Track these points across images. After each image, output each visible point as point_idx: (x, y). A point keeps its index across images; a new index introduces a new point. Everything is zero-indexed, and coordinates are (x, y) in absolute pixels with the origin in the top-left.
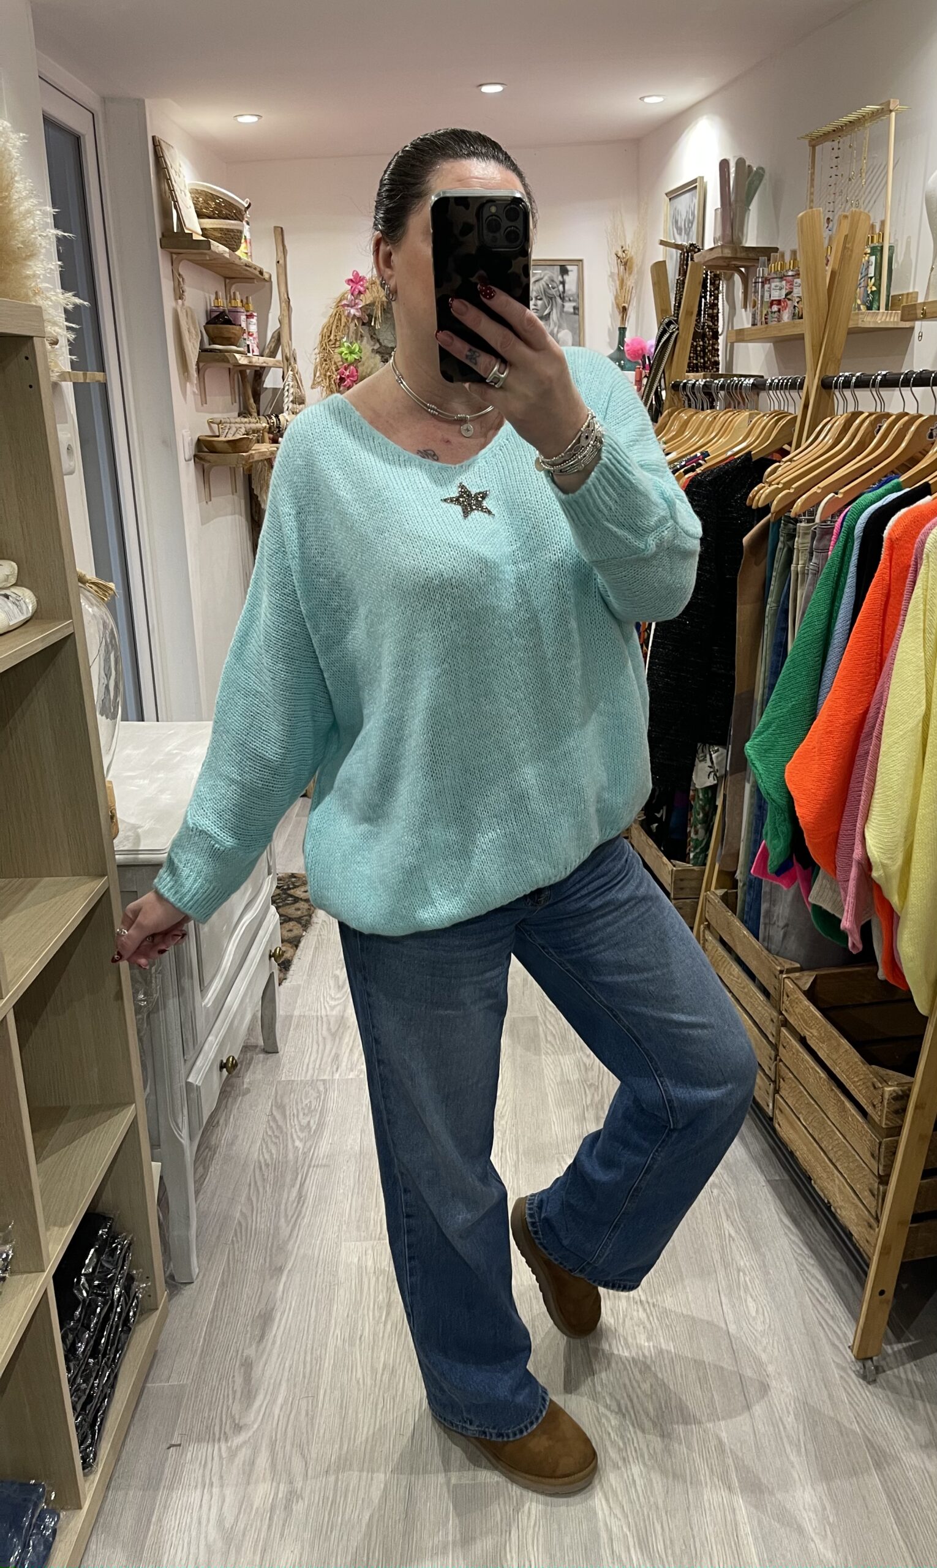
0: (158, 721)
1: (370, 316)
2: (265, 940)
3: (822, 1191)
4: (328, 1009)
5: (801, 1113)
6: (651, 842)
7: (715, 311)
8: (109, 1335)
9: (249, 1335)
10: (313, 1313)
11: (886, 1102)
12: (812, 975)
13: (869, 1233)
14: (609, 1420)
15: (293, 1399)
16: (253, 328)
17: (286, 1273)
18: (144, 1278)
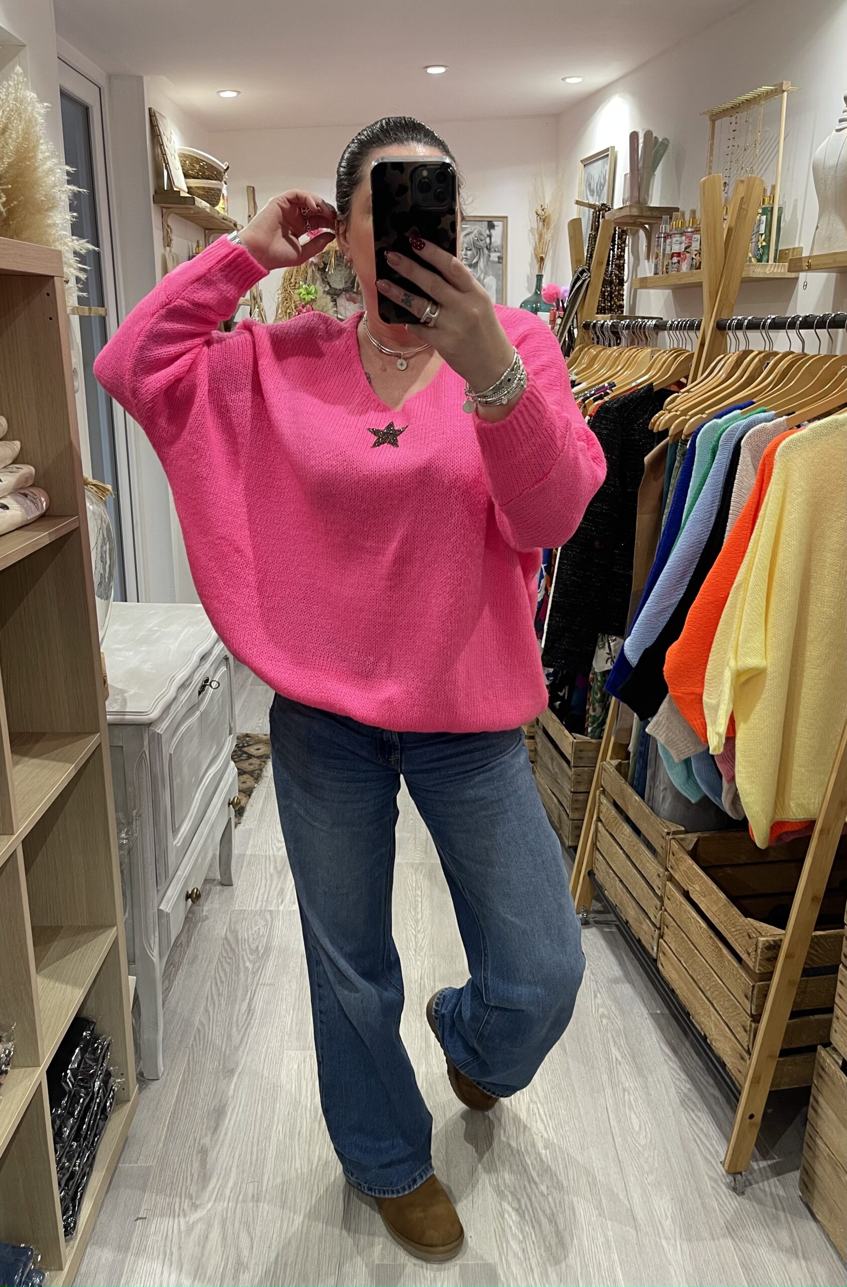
0: (138, 602)
2: (225, 791)
3: (699, 1025)
4: (275, 850)
5: (682, 956)
6: (554, 716)
8: (90, 1121)
9: (205, 1124)
10: (259, 1112)
11: (759, 951)
12: (695, 838)
13: (741, 1064)
14: (511, 1216)
15: (241, 1183)
17: (236, 1075)
18: (120, 1074)
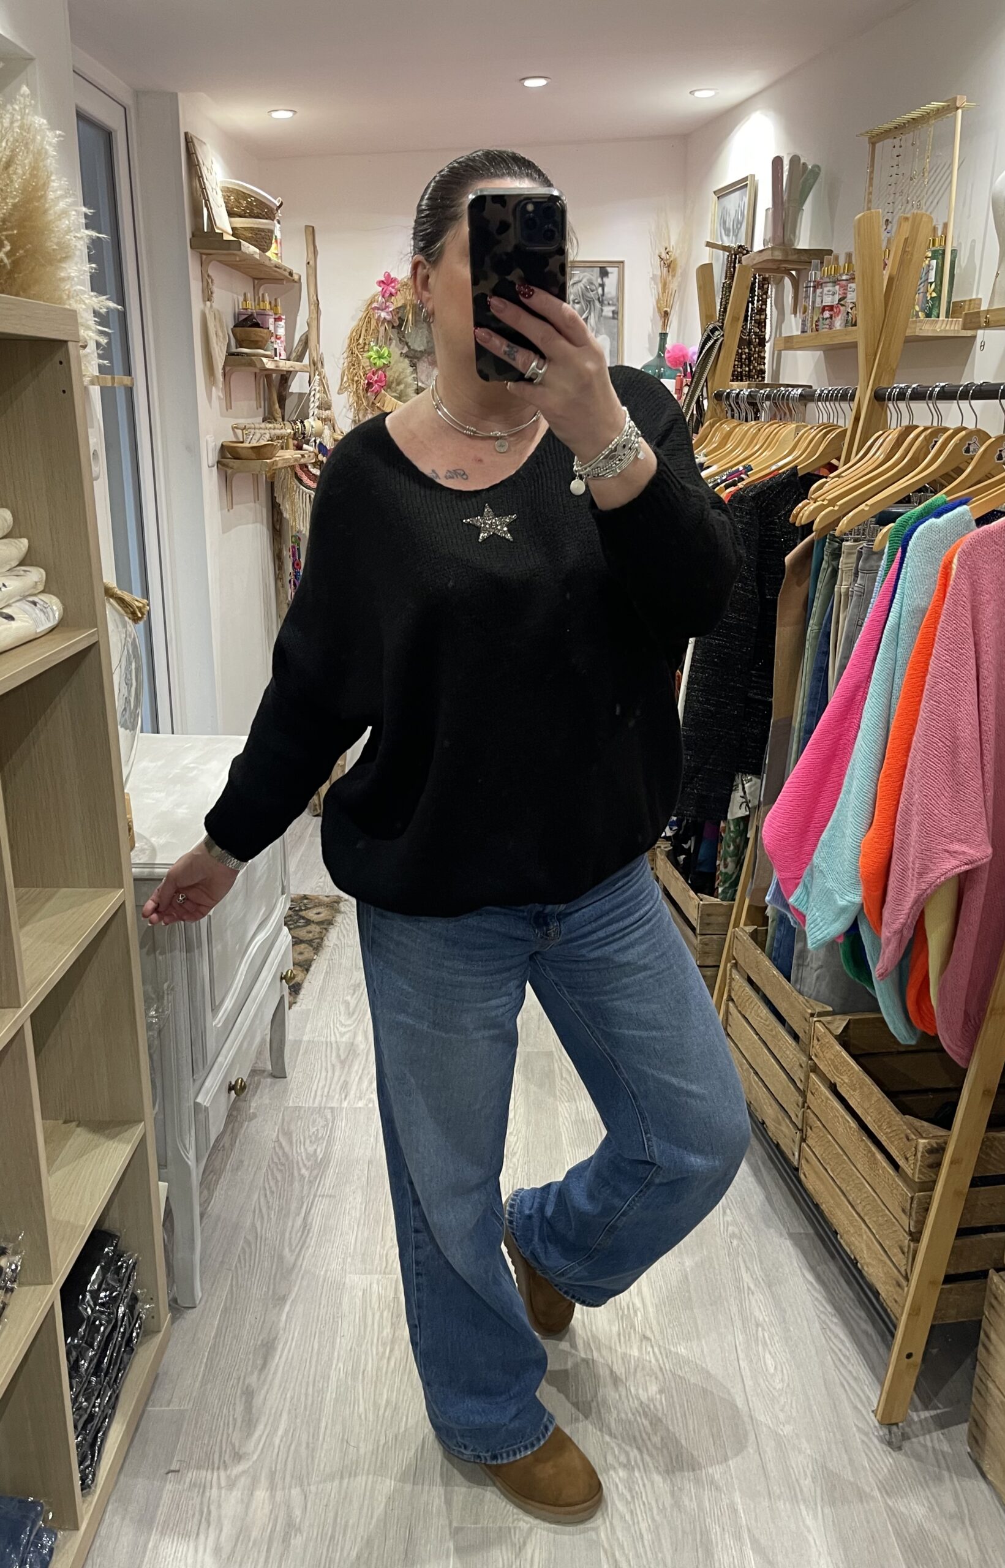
0: (173, 733)
1: (401, 320)
2: (277, 962)
3: (849, 1246)
4: (338, 1035)
5: (828, 1163)
6: (677, 874)
7: (763, 317)
8: (112, 1354)
9: (250, 1364)
10: (316, 1347)
11: (918, 1155)
12: (845, 1020)
13: (897, 1292)
15: (294, 1428)
16: (281, 332)
17: (289, 1303)
18: (148, 1298)
